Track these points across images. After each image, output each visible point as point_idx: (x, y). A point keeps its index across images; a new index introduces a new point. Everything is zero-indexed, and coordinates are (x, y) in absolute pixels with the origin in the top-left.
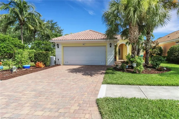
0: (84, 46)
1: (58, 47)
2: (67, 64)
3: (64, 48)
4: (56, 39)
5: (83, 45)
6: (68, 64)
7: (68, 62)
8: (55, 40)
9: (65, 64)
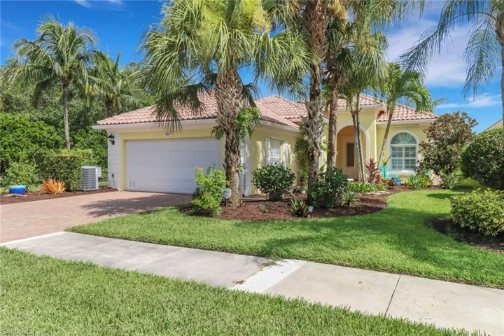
0: (169, 139)
1: (113, 143)
2: (132, 188)
3: (127, 144)
4: (109, 120)
5: (167, 137)
6: (135, 188)
7: (134, 183)
8: (107, 124)
9: (128, 188)
